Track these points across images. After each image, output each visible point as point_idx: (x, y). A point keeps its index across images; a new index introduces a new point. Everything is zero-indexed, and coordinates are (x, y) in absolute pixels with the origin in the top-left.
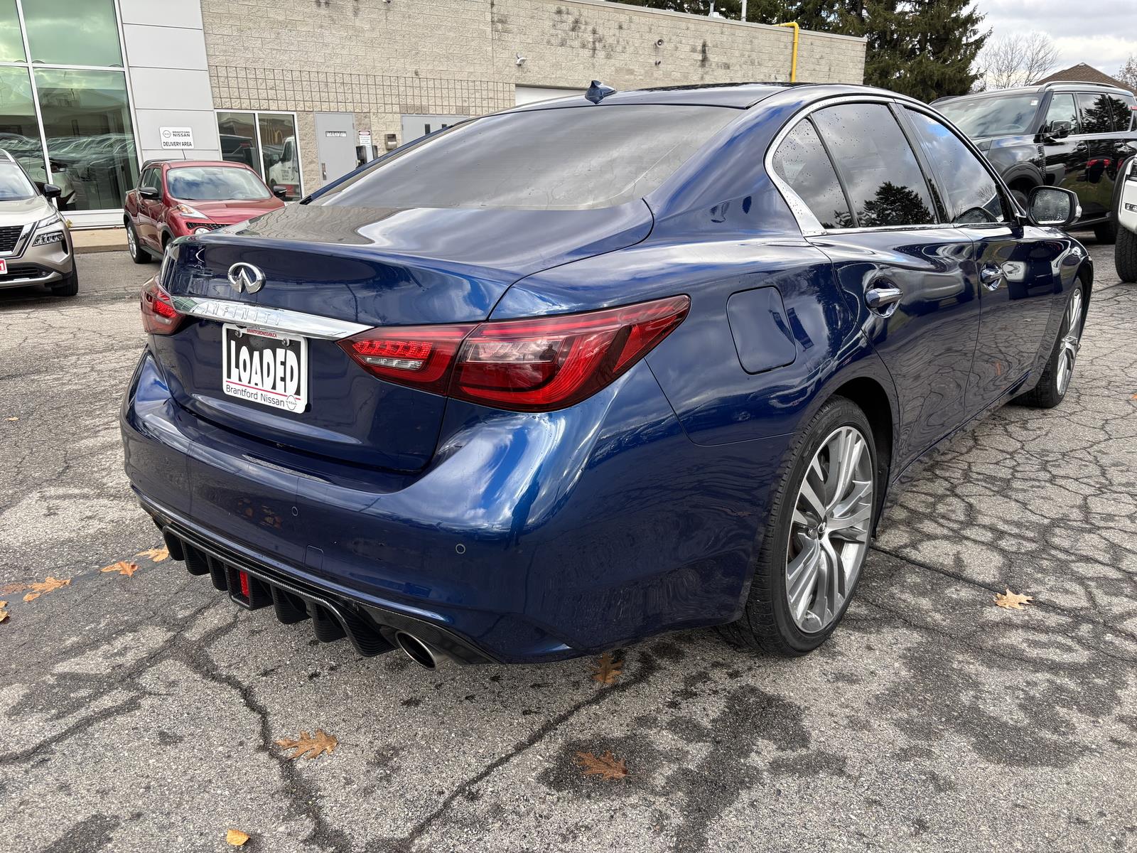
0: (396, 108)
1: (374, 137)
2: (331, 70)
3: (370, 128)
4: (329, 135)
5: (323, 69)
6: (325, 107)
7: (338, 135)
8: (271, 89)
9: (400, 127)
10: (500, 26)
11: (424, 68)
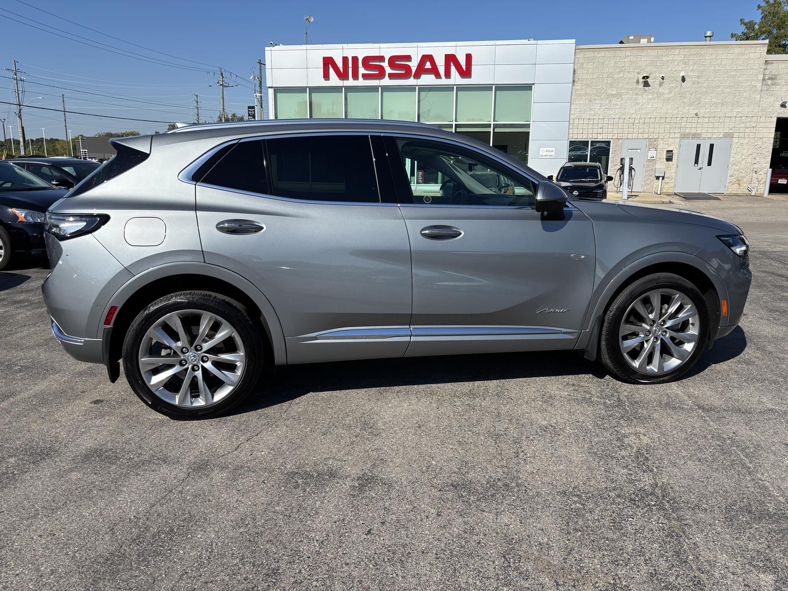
0: (678, 135)
1: (658, 152)
2: (638, 117)
3: (657, 146)
4: (629, 151)
5: (634, 116)
6: (630, 136)
7: (635, 150)
8: (601, 128)
9: (677, 146)
10: (769, 82)
11: (702, 112)
